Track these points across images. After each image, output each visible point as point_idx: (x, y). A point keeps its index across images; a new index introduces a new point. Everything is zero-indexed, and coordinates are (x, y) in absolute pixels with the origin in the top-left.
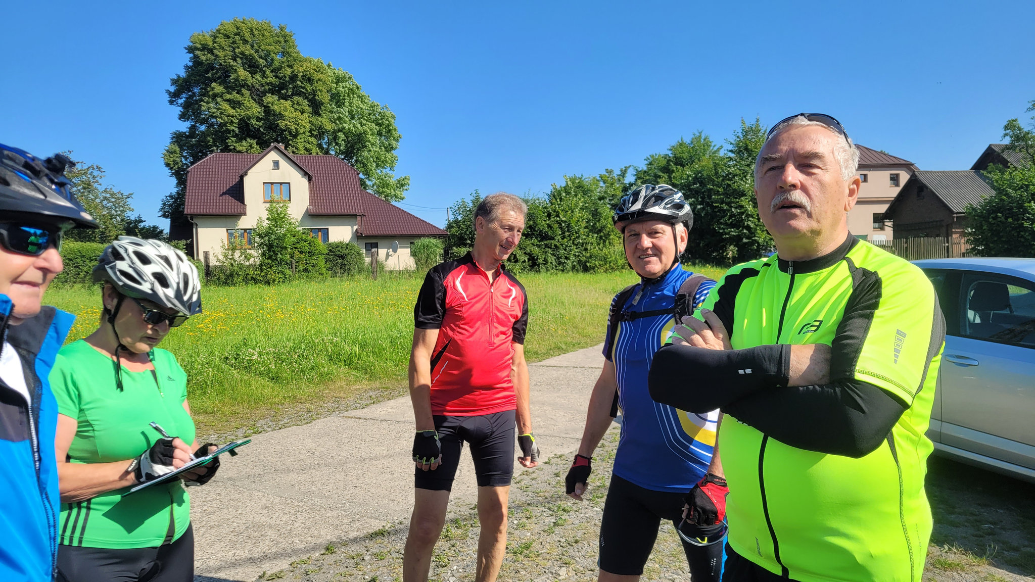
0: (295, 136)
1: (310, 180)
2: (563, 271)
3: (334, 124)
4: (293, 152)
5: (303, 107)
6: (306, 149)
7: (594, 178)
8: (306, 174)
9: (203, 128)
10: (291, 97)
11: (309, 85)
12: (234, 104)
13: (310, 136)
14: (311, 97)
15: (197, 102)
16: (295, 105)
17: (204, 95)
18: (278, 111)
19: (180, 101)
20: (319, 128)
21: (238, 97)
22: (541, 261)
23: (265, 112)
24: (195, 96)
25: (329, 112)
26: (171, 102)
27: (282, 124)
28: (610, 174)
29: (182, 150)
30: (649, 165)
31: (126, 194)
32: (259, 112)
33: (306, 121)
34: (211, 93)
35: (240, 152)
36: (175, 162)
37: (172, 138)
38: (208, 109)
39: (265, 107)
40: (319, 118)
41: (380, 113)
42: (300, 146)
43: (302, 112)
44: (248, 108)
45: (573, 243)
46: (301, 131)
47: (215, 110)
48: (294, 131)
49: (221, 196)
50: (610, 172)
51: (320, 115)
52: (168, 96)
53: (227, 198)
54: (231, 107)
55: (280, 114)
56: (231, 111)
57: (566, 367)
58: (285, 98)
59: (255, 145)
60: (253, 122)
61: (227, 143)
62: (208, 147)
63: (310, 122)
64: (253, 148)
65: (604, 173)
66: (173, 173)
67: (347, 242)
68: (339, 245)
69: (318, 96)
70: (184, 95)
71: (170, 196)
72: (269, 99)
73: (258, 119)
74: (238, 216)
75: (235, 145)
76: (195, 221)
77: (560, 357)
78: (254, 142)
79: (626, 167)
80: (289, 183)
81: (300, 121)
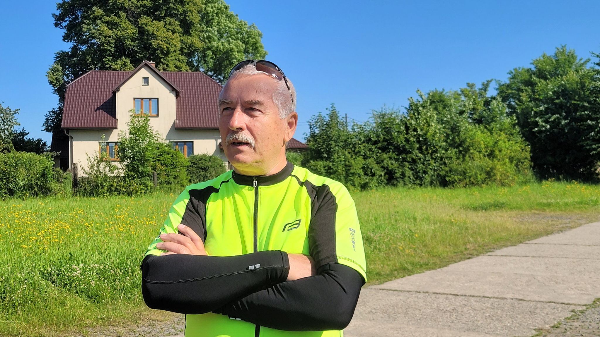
0: (167, 54)
1: (177, 95)
2: (421, 185)
3: (203, 43)
4: (164, 69)
5: (174, 27)
6: (176, 67)
7: (455, 92)
8: (173, 90)
9: (84, 48)
10: (163, 18)
11: (181, 7)
12: (112, 25)
13: (180, 54)
14: (182, 17)
15: (79, 24)
16: (168, 25)
17: (86, 18)
18: (151, 31)
19: (64, 24)
20: (190, 47)
21: (116, 19)
22: (398, 175)
23: (139, 32)
24: (79, 19)
25: (200, 31)
26: (56, 25)
27: (154, 43)
28: (472, 88)
29: (64, 69)
30: (512, 78)
31: (13, 109)
32: (133, 33)
33: (176, 41)
34: (92, 16)
35: (114, 70)
36: (58, 80)
37: (56, 58)
38: (89, 31)
39: (139, 28)
40: (189, 37)
41: (247, 32)
42: (171, 64)
43: (174, 32)
44: (124, 29)
45: (432, 158)
46: (172, 50)
47: (95, 31)
48: (166, 49)
49: (96, 111)
50: (471, 86)
51: (190, 34)
52: (54, 19)
53: (101, 113)
54: (108, 28)
55: (153, 34)
56: (109, 32)
57: (408, 291)
58: (159, 19)
59: (128, 63)
60: (128, 42)
61: (104, 61)
62: (87, 65)
63: (182, 41)
64: (127, 66)
65: (464, 87)
66: (56, 90)
67: (211, 155)
68: (202, 158)
69: (189, 16)
70: (67, 19)
71: (52, 112)
72: (144, 20)
73: (133, 40)
74: (109, 130)
75: (111, 63)
76: (71, 134)
77: (404, 279)
78: (128, 60)
79: (488, 81)
80: (158, 99)
81: (171, 40)
